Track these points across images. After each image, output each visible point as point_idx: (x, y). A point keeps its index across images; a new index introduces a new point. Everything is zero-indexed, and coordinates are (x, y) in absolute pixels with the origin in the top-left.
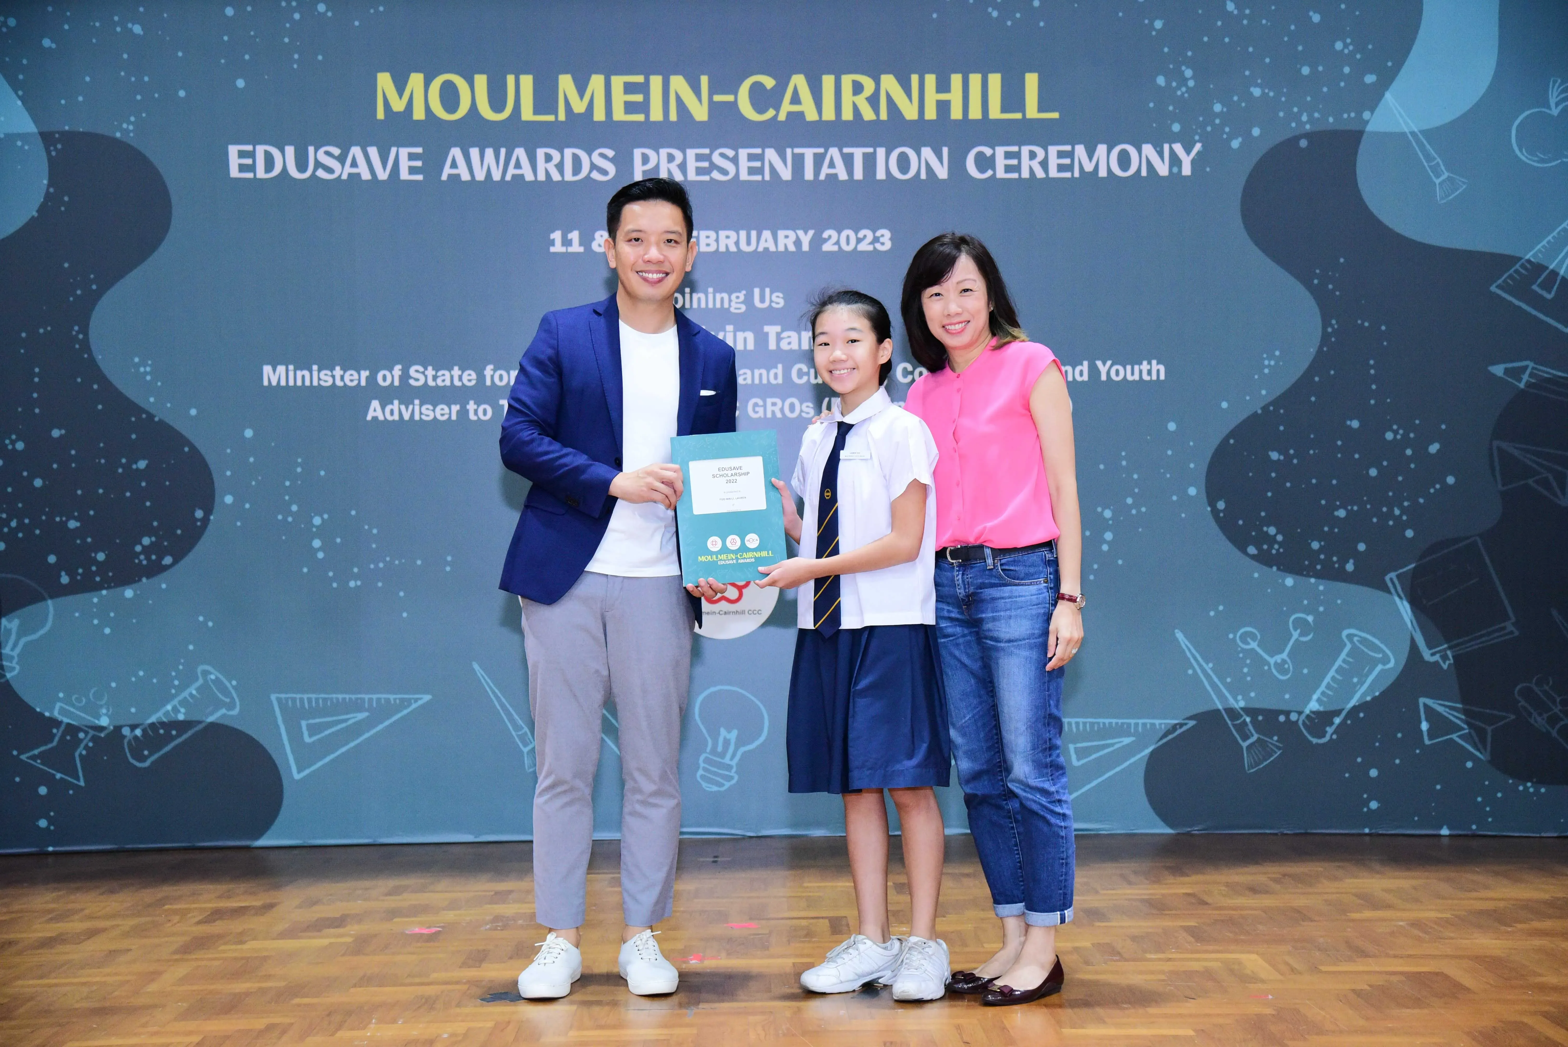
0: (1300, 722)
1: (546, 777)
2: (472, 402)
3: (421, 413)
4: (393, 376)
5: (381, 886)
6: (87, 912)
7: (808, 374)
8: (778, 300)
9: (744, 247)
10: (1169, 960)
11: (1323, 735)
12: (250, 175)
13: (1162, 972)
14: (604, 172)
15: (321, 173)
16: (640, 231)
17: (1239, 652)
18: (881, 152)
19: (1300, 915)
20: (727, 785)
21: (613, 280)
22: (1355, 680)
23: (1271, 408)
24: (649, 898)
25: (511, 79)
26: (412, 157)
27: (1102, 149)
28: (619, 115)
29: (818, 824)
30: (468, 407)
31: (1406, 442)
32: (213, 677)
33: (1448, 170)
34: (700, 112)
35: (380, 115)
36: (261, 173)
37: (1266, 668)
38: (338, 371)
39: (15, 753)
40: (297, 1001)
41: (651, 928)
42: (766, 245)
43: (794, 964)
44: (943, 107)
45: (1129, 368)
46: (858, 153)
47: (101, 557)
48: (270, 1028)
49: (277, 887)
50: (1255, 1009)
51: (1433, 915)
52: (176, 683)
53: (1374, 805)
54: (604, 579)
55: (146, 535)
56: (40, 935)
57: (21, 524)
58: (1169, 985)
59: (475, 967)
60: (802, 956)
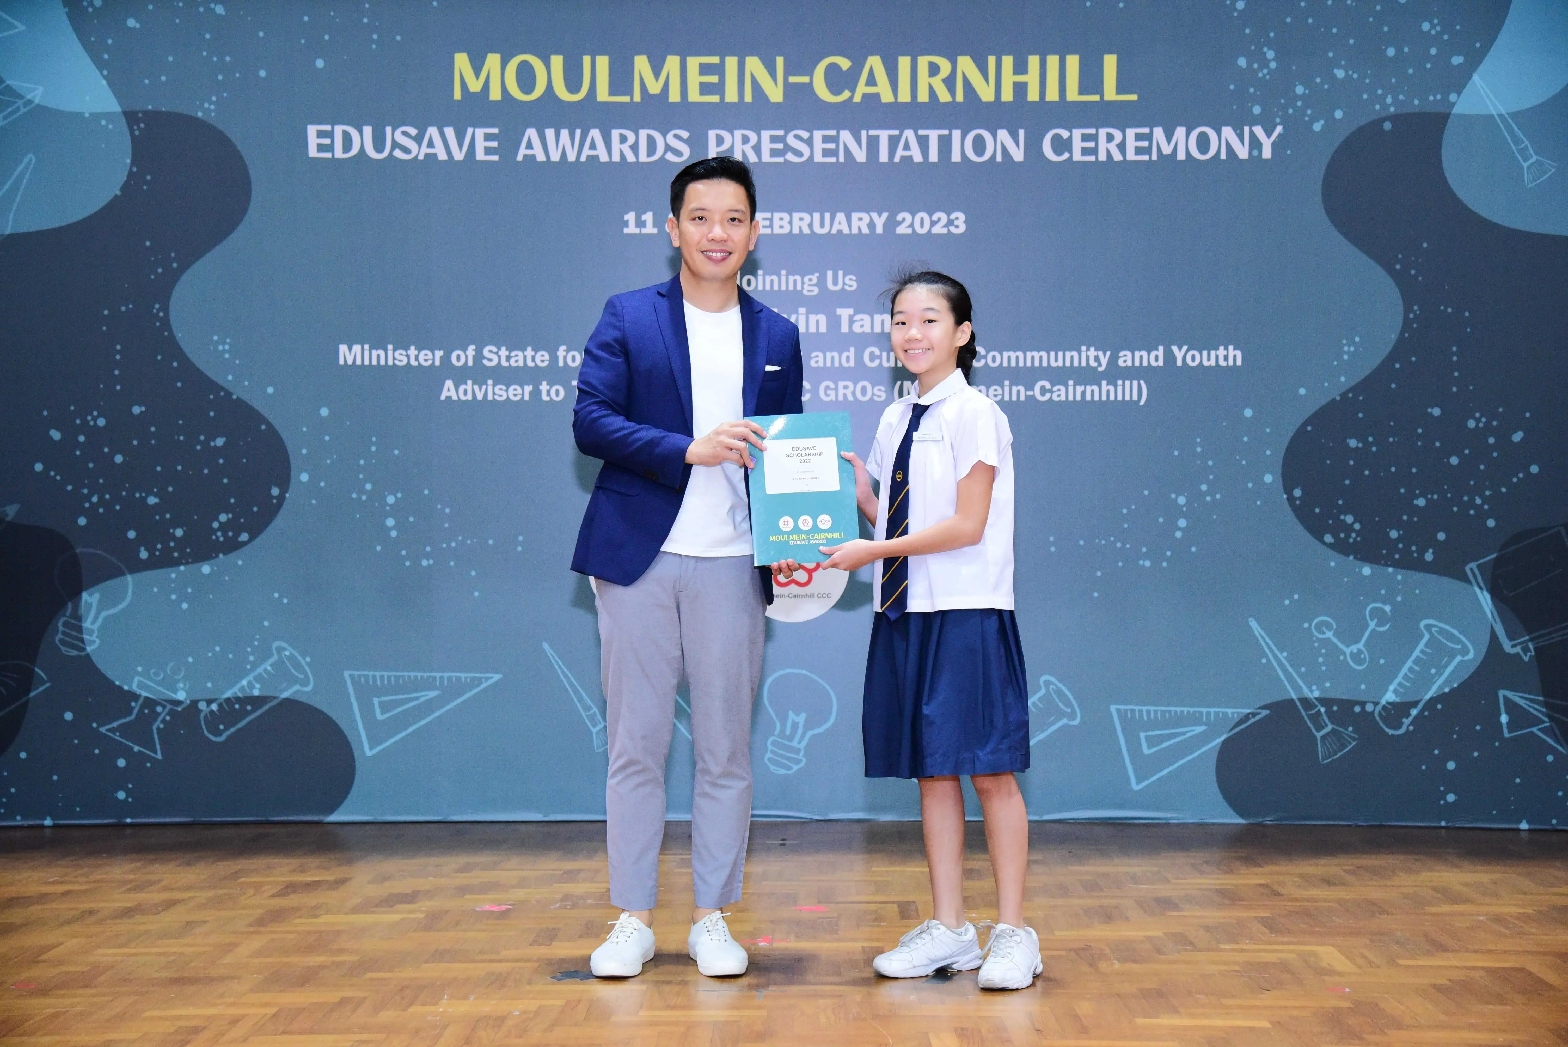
0: (1376, 714)
1: (618, 757)
2: (544, 383)
3: (494, 394)
4: (467, 357)
5: (453, 862)
6: (164, 883)
7: (880, 357)
8: (851, 283)
9: (818, 229)
10: (1243, 950)
11: (1399, 726)
12: (328, 155)
13: (1235, 963)
14: (678, 153)
15: (398, 154)
16: (703, 209)
17: (1315, 642)
18: (957, 134)
19: (1375, 908)
20: (795, 768)
21: (677, 259)
22: (1433, 671)
23: (1350, 395)
24: (717, 880)
25: (587, 60)
26: (488, 137)
27: (1180, 132)
28: (694, 96)
29: (885, 809)
30: (541, 388)
31: (1488, 430)
32: (287, 653)
33: (1536, 154)
34: (775, 94)
35: (457, 95)
36: (339, 153)
37: (1342, 658)
38: (413, 351)
39: (95, 725)
40: (369, 975)
41: (721, 910)
42: (840, 227)
43: (863, 947)
44: (1020, 89)
45: (1205, 353)
46: (933, 135)
47: (179, 533)
48: (343, 1001)
49: (349, 862)
50: (1333, 1002)
51: (1514, 910)
52: (252, 658)
53: (1451, 798)
54: (678, 559)
55: (223, 512)
56: (119, 905)
57: (101, 498)
58: (1243, 976)
59: (545, 945)
60: (871, 940)
